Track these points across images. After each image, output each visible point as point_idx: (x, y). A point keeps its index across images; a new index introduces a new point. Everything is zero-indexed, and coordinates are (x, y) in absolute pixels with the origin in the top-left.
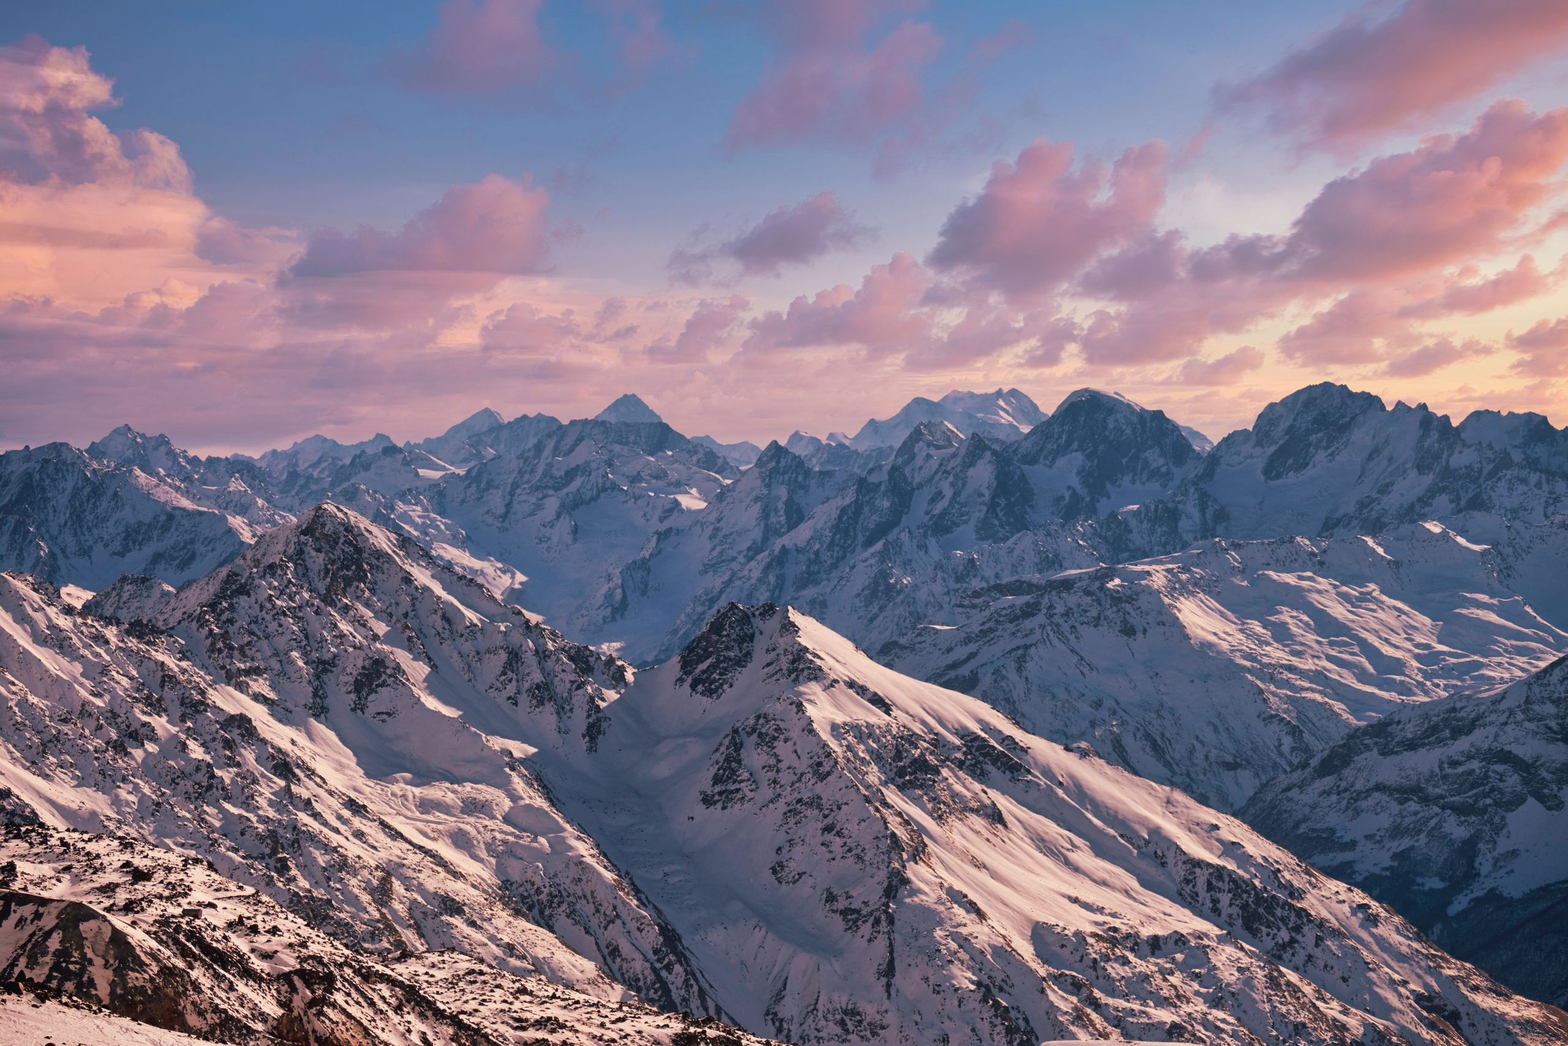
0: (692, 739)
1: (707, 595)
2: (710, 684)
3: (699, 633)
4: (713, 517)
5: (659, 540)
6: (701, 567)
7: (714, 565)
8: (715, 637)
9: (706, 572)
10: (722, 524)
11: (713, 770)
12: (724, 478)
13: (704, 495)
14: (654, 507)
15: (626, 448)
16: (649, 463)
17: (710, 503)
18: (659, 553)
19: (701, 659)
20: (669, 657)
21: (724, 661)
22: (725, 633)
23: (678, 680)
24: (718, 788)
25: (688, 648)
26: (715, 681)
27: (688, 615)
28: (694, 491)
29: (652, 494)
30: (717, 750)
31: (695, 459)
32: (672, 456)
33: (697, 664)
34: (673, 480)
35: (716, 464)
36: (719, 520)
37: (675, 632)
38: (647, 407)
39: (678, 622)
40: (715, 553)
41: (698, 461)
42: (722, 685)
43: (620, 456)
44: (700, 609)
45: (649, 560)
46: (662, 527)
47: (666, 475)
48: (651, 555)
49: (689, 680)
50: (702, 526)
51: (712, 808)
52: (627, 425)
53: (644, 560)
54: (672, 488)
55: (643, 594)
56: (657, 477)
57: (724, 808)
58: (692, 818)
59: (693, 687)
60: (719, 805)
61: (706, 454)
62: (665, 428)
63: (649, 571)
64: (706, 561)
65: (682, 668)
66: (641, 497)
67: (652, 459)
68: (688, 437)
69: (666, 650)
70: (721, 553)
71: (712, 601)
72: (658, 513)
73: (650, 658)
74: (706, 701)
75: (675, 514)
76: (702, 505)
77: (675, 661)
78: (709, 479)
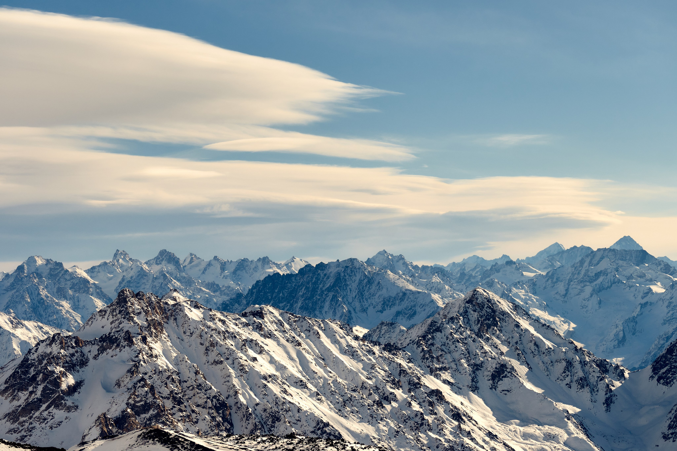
0: (657, 406)
1: (665, 335)
2: (667, 379)
3: (661, 354)
4: (668, 297)
5: (641, 307)
6: (663, 321)
7: (669, 320)
8: (669, 356)
9: (665, 324)
10: (673, 300)
11: (668, 422)
12: (674, 277)
13: (664, 286)
14: (639, 291)
15: (625, 262)
16: (636, 270)
17: (667, 290)
18: (642, 314)
19: (662, 367)
20: (647, 366)
21: (674, 368)
22: (674, 354)
23: (651, 377)
24: (671, 431)
25: (655, 361)
26: (669, 378)
27: (656, 345)
28: (659, 284)
29: (638, 285)
30: (670, 412)
31: (659, 268)
32: (648, 266)
33: (660, 369)
34: (649, 278)
35: (670, 270)
36: (671, 298)
37: (649, 353)
38: (636, 242)
39: (651, 348)
40: (669, 315)
41: (661, 269)
42: (673, 380)
43: (622, 266)
44: (662, 342)
45: (636, 318)
46: (643, 301)
47: (645, 276)
48: (637, 315)
49: (656, 377)
50: (663, 301)
51: (668, 441)
52: (625, 251)
53: (634, 318)
54: (648, 282)
55: (634, 334)
56: (640, 277)
57: (674, 441)
58: (658, 446)
59: (658, 380)
60: (671, 440)
61: (665, 265)
62: (645, 252)
63: (636, 323)
64: (665, 318)
65: (653, 371)
66: (632, 286)
67: (638, 268)
68: (656, 257)
69: (645, 362)
70: (673, 314)
71: (668, 338)
72: (641, 294)
73: (637, 366)
74: (665, 388)
75: (650, 295)
76: (663, 291)
77: (649, 367)
78: (667, 278)
